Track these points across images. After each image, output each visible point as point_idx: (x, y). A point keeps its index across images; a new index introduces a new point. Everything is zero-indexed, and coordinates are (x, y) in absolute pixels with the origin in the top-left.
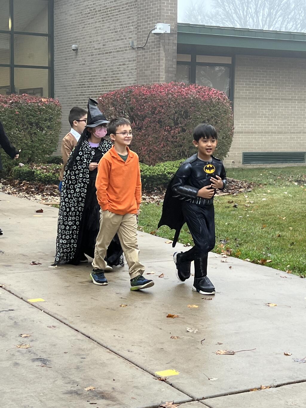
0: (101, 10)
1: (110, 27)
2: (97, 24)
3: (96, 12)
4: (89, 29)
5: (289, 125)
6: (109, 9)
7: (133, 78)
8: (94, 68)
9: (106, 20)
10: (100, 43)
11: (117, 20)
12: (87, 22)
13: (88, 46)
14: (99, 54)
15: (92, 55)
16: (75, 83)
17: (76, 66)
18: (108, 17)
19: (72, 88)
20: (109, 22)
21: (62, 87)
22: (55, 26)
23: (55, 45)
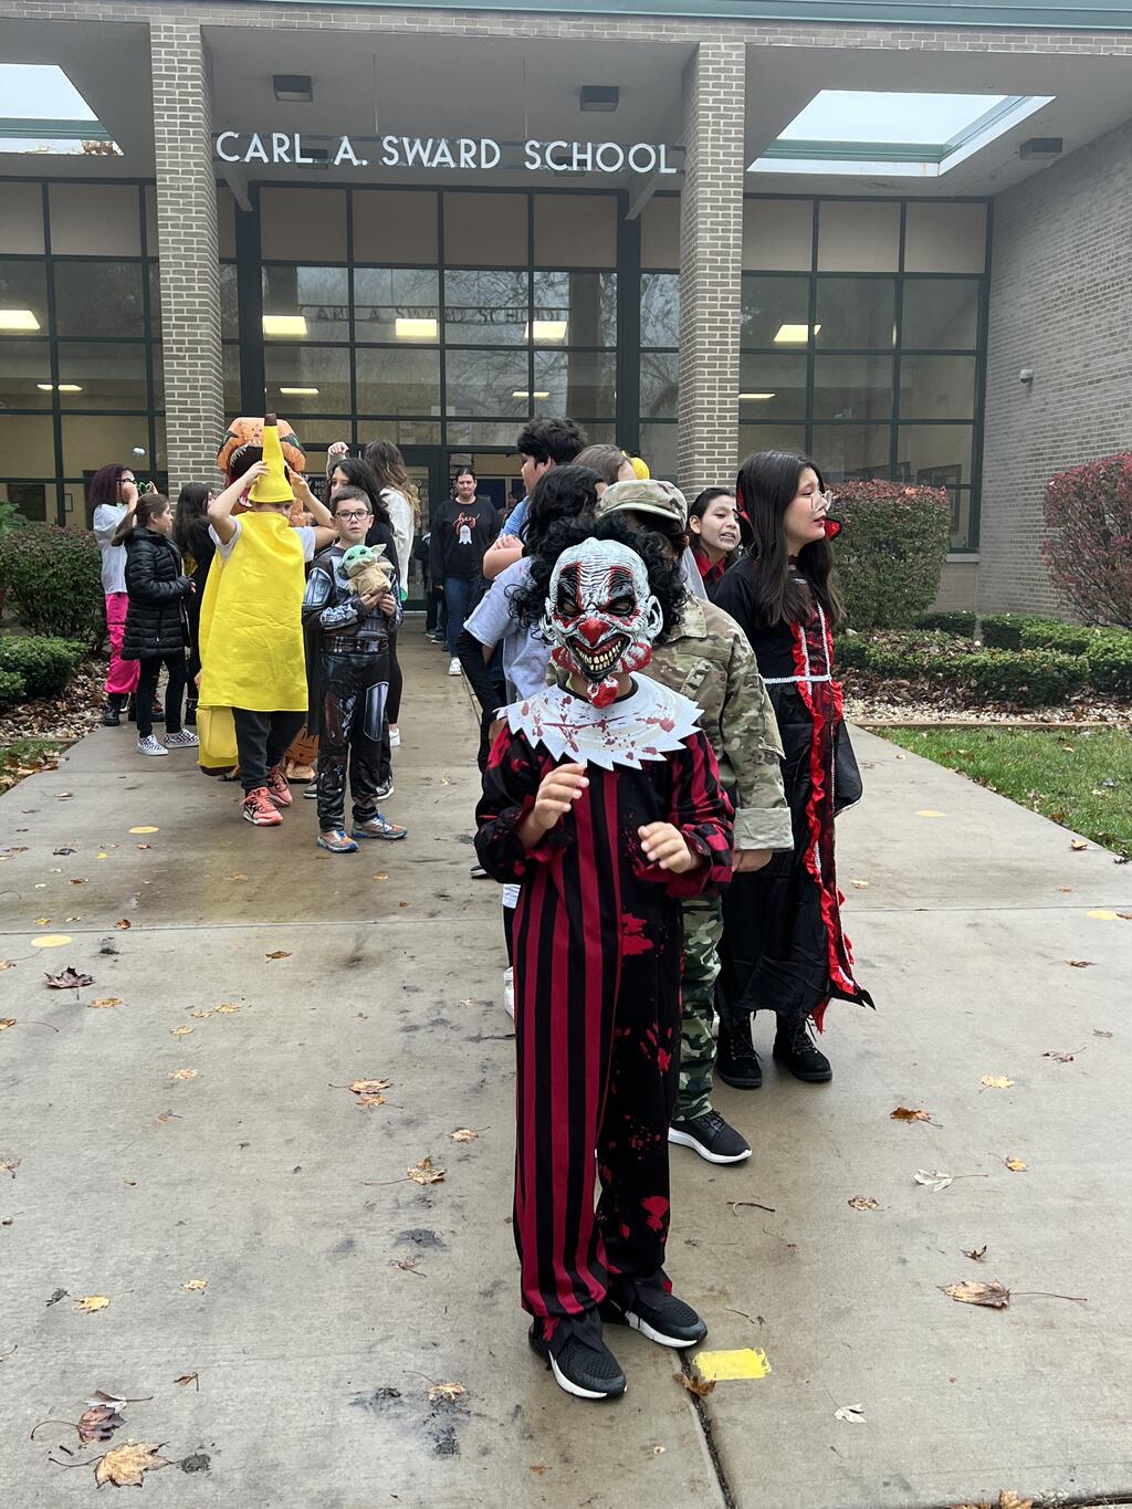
0: (1083, 290)
1: (1100, 326)
2: (1073, 320)
3: (1073, 294)
4: (1058, 333)
8: (1064, 418)
9: (1094, 310)
10: (1076, 363)
11: (1117, 308)
12: (1054, 317)
13: (1054, 369)
14: (1075, 387)
15: (1061, 390)
16: (1025, 451)
17: (1028, 415)
18: (1098, 302)
20: (1100, 314)
21: (997, 460)
22: (990, 331)
23: (989, 373)
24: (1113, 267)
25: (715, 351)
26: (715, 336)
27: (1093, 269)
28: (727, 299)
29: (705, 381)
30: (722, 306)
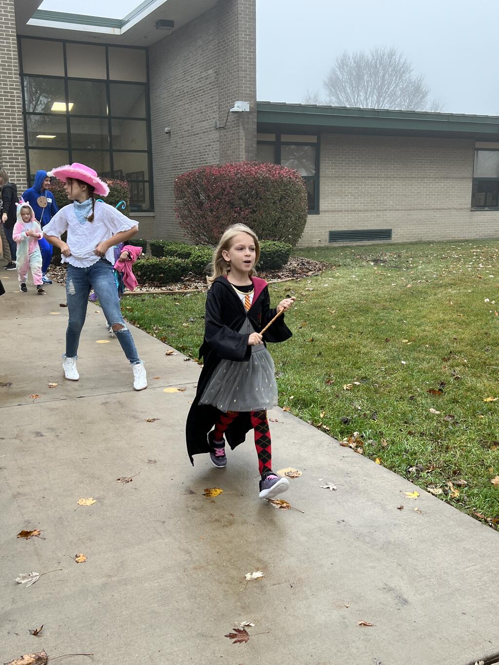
0: (188, 92)
1: (196, 109)
2: (185, 105)
3: (184, 94)
4: (179, 111)
5: (375, 203)
6: (196, 90)
7: (218, 158)
8: (184, 150)
9: (193, 101)
10: (188, 125)
11: (202, 101)
13: (179, 128)
14: (188, 136)
15: (182, 138)
16: (170, 165)
17: (170, 149)
18: (195, 98)
19: (168, 171)
20: (196, 103)
21: (159, 169)
22: (151, 110)
23: (152, 129)
24: (200, 81)
25: (9, 111)
26: (8, 103)
27: (192, 82)
28: (13, 85)
29: (5, 126)
30: (10, 89)
